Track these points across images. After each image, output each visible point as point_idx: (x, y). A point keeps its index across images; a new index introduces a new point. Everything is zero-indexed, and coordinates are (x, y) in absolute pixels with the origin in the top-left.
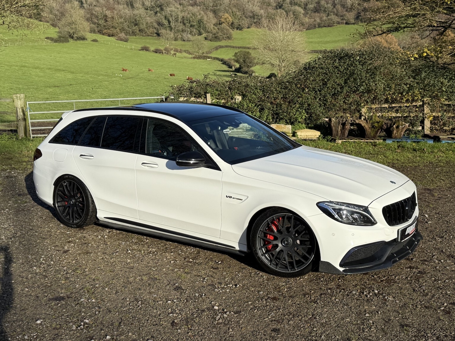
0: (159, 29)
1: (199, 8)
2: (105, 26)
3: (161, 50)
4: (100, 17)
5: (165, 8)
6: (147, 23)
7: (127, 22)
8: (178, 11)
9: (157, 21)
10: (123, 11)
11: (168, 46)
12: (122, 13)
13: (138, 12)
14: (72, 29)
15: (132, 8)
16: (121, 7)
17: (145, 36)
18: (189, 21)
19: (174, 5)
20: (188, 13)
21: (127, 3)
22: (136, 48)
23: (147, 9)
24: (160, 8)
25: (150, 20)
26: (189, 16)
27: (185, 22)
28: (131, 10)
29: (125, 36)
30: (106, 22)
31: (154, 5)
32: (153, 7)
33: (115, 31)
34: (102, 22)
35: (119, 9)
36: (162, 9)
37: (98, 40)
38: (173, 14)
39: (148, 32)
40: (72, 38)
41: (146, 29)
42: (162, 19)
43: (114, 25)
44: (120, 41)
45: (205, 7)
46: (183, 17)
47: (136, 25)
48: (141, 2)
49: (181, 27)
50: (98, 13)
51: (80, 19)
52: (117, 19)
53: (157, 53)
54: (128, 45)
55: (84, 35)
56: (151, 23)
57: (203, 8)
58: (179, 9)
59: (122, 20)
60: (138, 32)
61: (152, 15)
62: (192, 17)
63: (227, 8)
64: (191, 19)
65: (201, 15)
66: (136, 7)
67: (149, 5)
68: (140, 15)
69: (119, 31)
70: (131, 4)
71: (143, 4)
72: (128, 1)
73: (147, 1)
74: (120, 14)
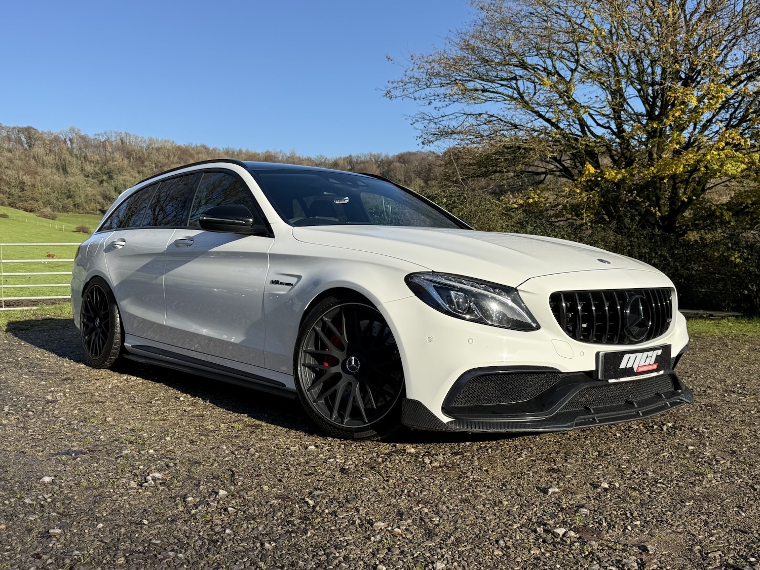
0: (105, 205)
2: (20, 197)
4: (13, 184)
5: (115, 176)
6: (87, 196)
7: (56, 192)
9: (103, 194)
10: (50, 176)
12: (48, 179)
13: (74, 179)
15: (64, 174)
16: (48, 171)
17: (83, 213)
19: (129, 172)
21: (58, 166)
22: (69, 229)
23: (88, 176)
24: (107, 176)
25: (91, 191)
28: (63, 176)
29: (52, 213)
30: (23, 191)
31: (99, 172)
32: (97, 174)
33: (36, 205)
34: (16, 191)
35: (44, 174)
36: (111, 178)
37: (9, 215)
38: (128, 184)
39: (87, 208)
41: (85, 204)
42: (110, 191)
43: (34, 196)
44: (43, 219)
47: (69, 197)
48: (79, 167)
50: (10, 179)
52: (40, 188)
54: (56, 224)
56: (93, 195)
59: (48, 189)
60: (72, 207)
61: (96, 185)
66: (72, 173)
67: (92, 171)
68: (77, 183)
69: (42, 205)
70: (63, 168)
71: (82, 169)
72: (59, 163)
73: (88, 166)
74: (46, 181)
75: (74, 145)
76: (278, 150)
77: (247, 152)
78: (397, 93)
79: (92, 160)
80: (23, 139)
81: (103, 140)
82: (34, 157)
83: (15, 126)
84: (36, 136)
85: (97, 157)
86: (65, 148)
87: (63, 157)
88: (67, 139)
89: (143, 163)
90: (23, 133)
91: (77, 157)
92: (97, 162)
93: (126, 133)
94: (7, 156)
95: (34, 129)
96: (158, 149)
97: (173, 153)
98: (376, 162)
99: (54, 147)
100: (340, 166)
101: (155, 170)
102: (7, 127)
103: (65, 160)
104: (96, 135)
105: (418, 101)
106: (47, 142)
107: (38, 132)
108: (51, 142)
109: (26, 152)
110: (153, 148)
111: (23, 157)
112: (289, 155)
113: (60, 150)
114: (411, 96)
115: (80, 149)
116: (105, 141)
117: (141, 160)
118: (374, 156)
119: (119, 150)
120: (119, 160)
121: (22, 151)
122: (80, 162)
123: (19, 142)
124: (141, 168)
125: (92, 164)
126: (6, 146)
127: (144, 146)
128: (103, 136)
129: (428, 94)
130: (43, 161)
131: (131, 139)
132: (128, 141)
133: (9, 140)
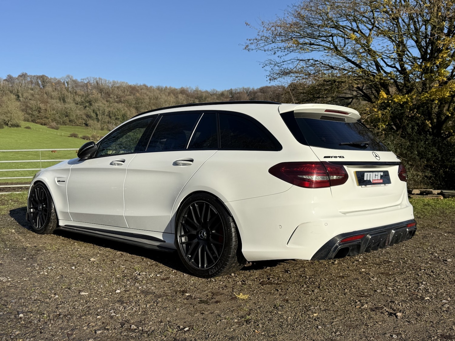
0: (87, 120)
1: (123, 104)
2: (38, 116)
3: (89, 137)
4: (34, 109)
5: (93, 104)
6: (77, 115)
7: (59, 113)
8: (105, 107)
9: (87, 114)
10: (55, 104)
11: (95, 134)
12: (54, 106)
13: (69, 105)
14: (7, 117)
15: (64, 102)
16: (54, 101)
17: (75, 126)
18: (114, 115)
19: (101, 101)
20: (114, 109)
21: (60, 98)
22: (66, 135)
23: (77, 104)
24: (89, 103)
25: (79, 113)
26: (114, 111)
27: (111, 115)
28: (63, 104)
29: (56, 126)
30: (40, 113)
31: (84, 101)
32: (83, 102)
33: (47, 121)
34: (36, 113)
35: (52, 103)
36: (91, 105)
37: (31, 127)
38: (101, 108)
39: (77, 123)
40: (7, 125)
41: (76, 120)
42: (90, 112)
43: (46, 115)
44: (51, 129)
45: (128, 105)
46: (109, 112)
47: (67, 116)
48: (72, 98)
49: (107, 119)
50: (32, 106)
51: (15, 109)
52: (49, 111)
53: (84, 139)
54: (58, 132)
55: (18, 122)
56: (81, 115)
57: (127, 105)
58: (106, 105)
59: (54, 112)
60: (68, 122)
61: (82, 109)
62: (117, 112)
63: (147, 106)
64: (116, 113)
65: (125, 111)
66: (68, 102)
67: (80, 101)
68: (71, 108)
69: (51, 121)
70: (63, 99)
71: (74, 100)
72: (61, 97)
73: (77, 97)
74: (53, 107)
75: (69, 86)
76: (188, 87)
77: (170, 88)
78: (253, 47)
79: (80, 94)
80: (40, 82)
81: (86, 82)
82: (46, 93)
83: (35, 75)
84: (47, 81)
85: (83, 93)
86: (64, 87)
87: (63, 92)
88: (65, 82)
89: (109, 95)
90: (40, 79)
91: (71, 93)
92: (83, 96)
93: (99, 78)
94: (30, 92)
95: (46, 76)
96: (118, 88)
97: (127, 90)
98: (247, 92)
99: (58, 86)
100: (225, 95)
101: (116, 99)
102: (30, 76)
103: (64, 94)
104: (82, 79)
105: (267, 52)
106: (53, 84)
107: (48, 78)
108: (56, 84)
109: (41, 90)
110: (115, 87)
111: (40, 93)
112: (195, 90)
113: (61, 88)
114: (262, 48)
115: (73, 88)
116: (87, 83)
117: (108, 94)
118: (246, 89)
119: (95, 88)
120: (96, 94)
121: (39, 89)
122: (72, 96)
123: (38, 84)
124: (108, 99)
125: (80, 97)
126: (30, 86)
127: (110, 85)
128: (86, 80)
129: (273, 47)
130: (51, 95)
131: (103, 81)
132: (101, 82)
133: (32, 83)
